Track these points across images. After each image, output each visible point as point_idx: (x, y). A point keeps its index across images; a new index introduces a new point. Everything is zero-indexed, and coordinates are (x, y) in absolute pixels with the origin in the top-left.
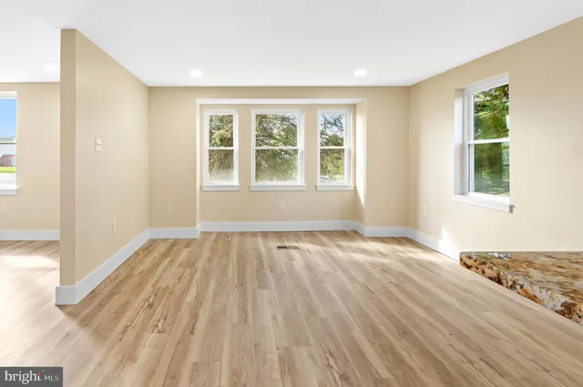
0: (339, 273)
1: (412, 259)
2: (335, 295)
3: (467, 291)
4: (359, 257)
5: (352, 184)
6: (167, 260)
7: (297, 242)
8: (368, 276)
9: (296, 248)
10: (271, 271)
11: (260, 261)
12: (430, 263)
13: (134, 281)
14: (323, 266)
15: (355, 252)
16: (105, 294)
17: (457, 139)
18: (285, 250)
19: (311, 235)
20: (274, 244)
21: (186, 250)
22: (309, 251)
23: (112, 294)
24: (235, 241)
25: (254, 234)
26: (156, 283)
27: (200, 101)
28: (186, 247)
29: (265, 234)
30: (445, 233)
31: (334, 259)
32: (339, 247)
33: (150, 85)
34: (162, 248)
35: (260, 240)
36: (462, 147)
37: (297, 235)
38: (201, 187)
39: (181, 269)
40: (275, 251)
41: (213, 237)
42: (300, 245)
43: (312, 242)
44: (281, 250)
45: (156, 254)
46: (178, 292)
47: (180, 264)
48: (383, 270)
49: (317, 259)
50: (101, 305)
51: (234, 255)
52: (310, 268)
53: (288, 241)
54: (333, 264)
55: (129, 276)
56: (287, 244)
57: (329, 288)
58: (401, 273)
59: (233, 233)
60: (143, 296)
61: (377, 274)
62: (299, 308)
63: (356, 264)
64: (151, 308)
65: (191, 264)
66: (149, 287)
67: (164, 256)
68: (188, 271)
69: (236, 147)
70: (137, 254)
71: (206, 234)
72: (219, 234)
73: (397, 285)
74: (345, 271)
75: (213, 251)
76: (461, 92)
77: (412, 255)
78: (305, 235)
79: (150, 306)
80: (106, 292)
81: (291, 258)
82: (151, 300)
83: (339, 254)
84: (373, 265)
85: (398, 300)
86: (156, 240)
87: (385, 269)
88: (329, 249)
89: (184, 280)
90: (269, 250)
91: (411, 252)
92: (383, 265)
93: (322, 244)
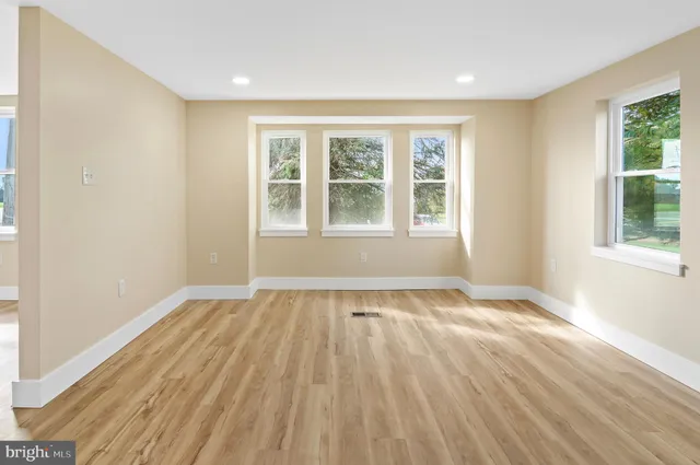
0: (432, 357)
1: (535, 334)
2: (422, 397)
3: (617, 391)
4: (462, 330)
5: (456, 230)
6: (198, 333)
7: (380, 306)
8: (473, 363)
9: (377, 315)
10: (336, 353)
11: (325, 336)
12: (561, 341)
13: (141, 366)
14: (411, 346)
15: (456, 323)
16: (91, 389)
17: (600, 171)
18: (362, 318)
19: (400, 296)
20: (349, 308)
21: (230, 316)
22: (394, 321)
23: (102, 389)
24: (298, 304)
25: (325, 293)
26: (168, 373)
27: (254, 120)
28: (231, 313)
29: (339, 294)
30: (581, 299)
31: (427, 334)
32: (436, 314)
33: (186, 98)
34: (199, 313)
35: (331, 302)
36: (606, 181)
37: (380, 296)
38: (258, 233)
39: (212, 348)
40: (349, 319)
41: (271, 298)
42: (384, 311)
43: (400, 307)
44: (357, 319)
45: (187, 323)
46: (196, 387)
47: (215, 339)
48: (494, 353)
49: (403, 334)
50: (77, 409)
51: (291, 327)
52: (391, 348)
53: (369, 305)
54: (425, 343)
55: (138, 358)
56: (366, 309)
57: (416, 384)
58: (519, 358)
59: (299, 291)
60: (142, 395)
61: (485, 360)
62: (366, 421)
63: (457, 341)
64: (145, 418)
65: (228, 340)
66: (157, 379)
67: (197, 326)
68: (222, 350)
69: (303, 181)
70: (162, 321)
71: (263, 293)
72: (280, 293)
73: (514, 380)
74: (441, 354)
75: (265, 318)
76: (605, 104)
77: (535, 329)
78: (393, 296)
79: (147, 412)
80: (93, 386)
81: (368, 332)
82: (151, 401)
83: (435, 325)
84: (480, 343)
85: (514, 407)
86: (195, 302)
87: (496, 351)
88: (422, 318)
89: (212, 367)
90: (340, 318)
91: (533, 323)
92: (494, 344)
93: (413, 310)
